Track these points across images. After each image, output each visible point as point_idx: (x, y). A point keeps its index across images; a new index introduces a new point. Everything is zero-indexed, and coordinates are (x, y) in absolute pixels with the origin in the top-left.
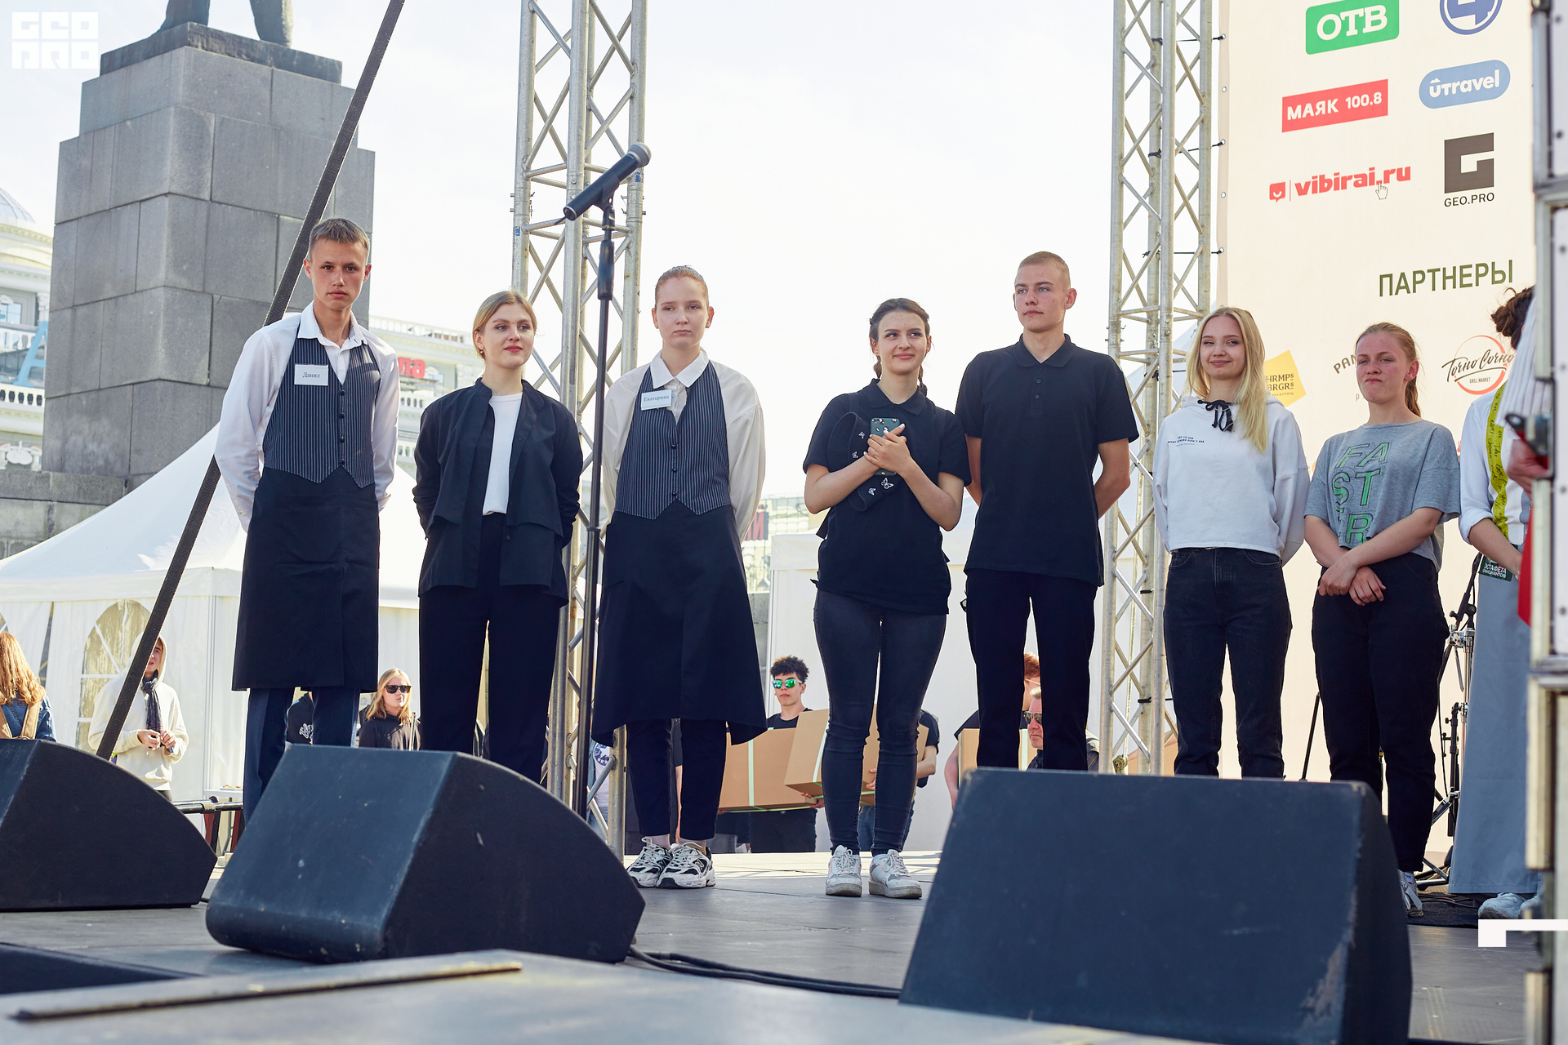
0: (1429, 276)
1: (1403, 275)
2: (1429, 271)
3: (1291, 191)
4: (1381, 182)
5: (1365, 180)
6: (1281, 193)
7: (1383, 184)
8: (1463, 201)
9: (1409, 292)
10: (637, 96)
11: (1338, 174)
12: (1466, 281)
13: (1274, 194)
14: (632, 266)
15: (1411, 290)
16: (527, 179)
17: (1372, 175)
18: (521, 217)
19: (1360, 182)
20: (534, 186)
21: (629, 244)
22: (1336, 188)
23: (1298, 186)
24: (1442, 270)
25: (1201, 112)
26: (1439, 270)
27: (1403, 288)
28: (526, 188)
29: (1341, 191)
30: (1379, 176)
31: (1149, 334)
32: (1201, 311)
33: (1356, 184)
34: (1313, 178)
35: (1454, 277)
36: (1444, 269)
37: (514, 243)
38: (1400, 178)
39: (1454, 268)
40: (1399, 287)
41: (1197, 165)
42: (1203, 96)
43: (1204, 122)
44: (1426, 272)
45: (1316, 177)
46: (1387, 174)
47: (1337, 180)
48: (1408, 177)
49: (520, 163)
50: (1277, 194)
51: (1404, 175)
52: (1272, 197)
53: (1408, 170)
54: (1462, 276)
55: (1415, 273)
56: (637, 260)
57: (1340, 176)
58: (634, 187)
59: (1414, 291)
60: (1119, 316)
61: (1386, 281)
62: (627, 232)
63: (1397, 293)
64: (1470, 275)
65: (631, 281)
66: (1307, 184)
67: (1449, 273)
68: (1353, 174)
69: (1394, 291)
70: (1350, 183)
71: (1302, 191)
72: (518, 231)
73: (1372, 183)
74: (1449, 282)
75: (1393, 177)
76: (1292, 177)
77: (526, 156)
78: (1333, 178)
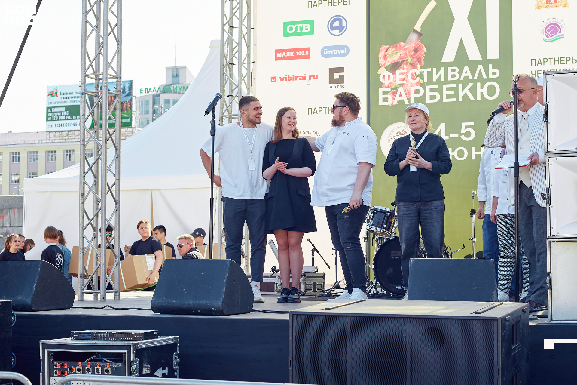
1: (315, 108)
2: (324, 108)
3: (278, 79)
4: (308, 79)
5: (303, 78)
6: (274, 80)
7: (309, 80)
8: (335, 87)
9: (317, 114)
10: (119, 52)
11: (294, 75)
13: (272, 80)
15: (318, 113)
16: (85, 76)
17: (305, 77)
18: (83, 89)
19: (301, 79)
20: (87, 78)
21: (118, 99)
22: (293, 80)
23: (280, 78)
24: (328, 108)
25: (248, 52)
26: (327, 108)
27: (315, 112)
28: (85, 79)
29: (295, 81)
30: (308, 77)
33: (300, 79)
34: (286, 76)
36: (329, 107)
38: (314, 78)
41: (246, 69)
42: (248, 47)
43: (248, 55)
44: (323, 108)
45: (287, 76)
46: (310, 77)
47: (293, 77)
48: (317, 78)
49: (83, 71)
50: (273, 80)
51: (316, 77)
52: (272, 81)
53: (317, 76)
55: (319, 108)
57: (295, 76)
59: (319, 114)
60: (223, 116)
61: (310, 110)
63: (313, 114)
66: (284, 78)
68: (299, 76)
69: (312, 113)
70: (298, 79)
71: (282, 80)
72: (82, 93)
73: (305, 79)
75: (312, 78)
76: (278, 76)
77: (85, 69)
78: (292, 77)
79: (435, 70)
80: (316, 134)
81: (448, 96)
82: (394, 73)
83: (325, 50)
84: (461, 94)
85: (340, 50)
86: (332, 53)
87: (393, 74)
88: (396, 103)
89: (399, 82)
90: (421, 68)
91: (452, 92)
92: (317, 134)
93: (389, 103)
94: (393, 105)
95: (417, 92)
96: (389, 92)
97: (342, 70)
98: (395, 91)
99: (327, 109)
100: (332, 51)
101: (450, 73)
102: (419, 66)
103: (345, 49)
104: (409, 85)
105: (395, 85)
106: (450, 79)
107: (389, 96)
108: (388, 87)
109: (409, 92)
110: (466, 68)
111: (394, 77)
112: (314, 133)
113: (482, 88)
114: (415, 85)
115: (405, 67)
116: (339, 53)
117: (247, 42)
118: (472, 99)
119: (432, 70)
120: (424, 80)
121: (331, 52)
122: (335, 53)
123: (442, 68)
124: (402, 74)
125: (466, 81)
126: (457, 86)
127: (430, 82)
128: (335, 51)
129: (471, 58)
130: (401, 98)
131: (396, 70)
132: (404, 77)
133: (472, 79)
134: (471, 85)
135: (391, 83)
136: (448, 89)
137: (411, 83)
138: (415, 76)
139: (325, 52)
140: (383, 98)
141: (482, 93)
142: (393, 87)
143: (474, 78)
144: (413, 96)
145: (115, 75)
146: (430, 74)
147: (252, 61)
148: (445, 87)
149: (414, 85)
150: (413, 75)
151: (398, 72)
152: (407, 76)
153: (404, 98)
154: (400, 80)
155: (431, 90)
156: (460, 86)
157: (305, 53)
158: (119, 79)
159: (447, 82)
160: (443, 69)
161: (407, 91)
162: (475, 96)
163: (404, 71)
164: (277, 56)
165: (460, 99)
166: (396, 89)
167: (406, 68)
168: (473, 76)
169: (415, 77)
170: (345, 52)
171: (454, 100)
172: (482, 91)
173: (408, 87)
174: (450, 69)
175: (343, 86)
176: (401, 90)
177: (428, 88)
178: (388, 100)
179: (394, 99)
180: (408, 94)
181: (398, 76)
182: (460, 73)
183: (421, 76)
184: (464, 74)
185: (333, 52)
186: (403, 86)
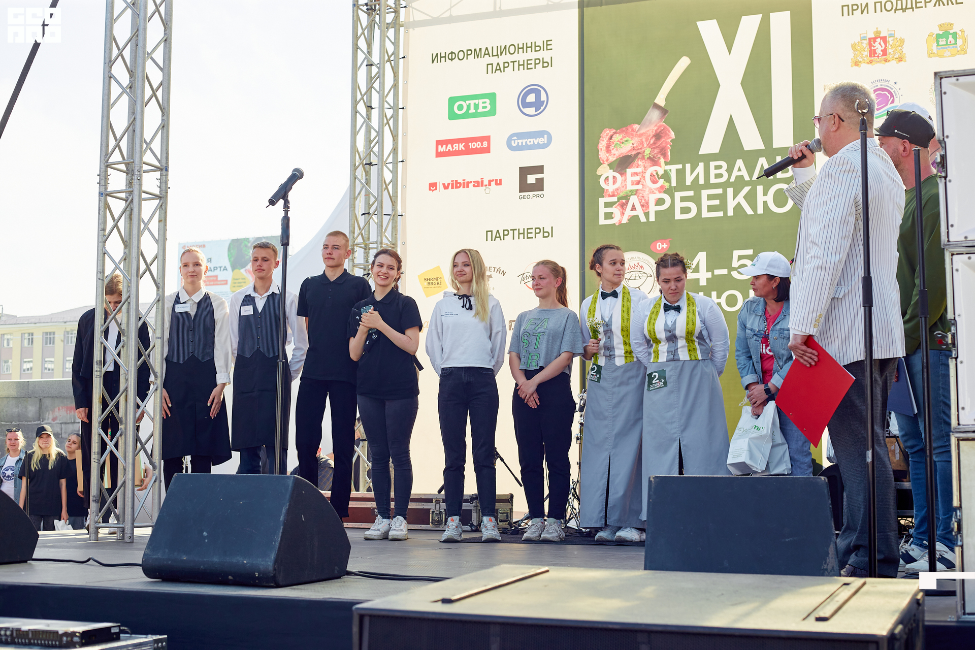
0: (511, 232)
1: (498, 231)
2: (511, 230)
3: (440, 187)
4: (487, 185)
5: (478, 184)
6: (435, 187)
7: (488, 187)
8: (528, 197)
9: (501, 240)
10: (166, 126)
11: (465, 180)
12: (530, 235)
13: (431, 188)
14: (163, 216)
15: (502, 239)
16: (107, 166)
17: (482, 182)
18: (103, 187)
19: (476, 185)
20: (110, 171)
21: (162, 204)
22: (464, 187)
23: (444, 185)
24: (517, 230)
25: (393, 145)
26: (516, 230)
27: (498, 237)
28: (106, 171)
29: (466, 188)
30: (486, 182)
31: (365, 254)
32: (393, 244)
33: (474, 186)
34: (452, 181)
35: (524, 233)
36: (519, 229)
37: (100, 201)
38: (497, 184)
39: (524, 229)
40: (496, 237)
41: (391, 172)
42: (395, 137)
43: (395, 150)
44: (509, 230)
45: (453, 181)
46: (490, 182)
47: (464, 183)
48: (500, 184)
49: (103, 158)
50: (433, 188)
51: (498, 182)
52: (430, 190)
53: (501, 180)
54: (528, 233)
55: (504, 230)
56: (166, 212)
57: (466, 181)
58: (164, 174)
59: (504, 240)
60: (354, 245)
61: (489, 234)
62: (161, 197)
63: (495, 240)
64: (532, 233)
65: (162, 224)
66: (449, 184)
67: (521, 231)
68: (472, 181)
69: (493, 239)
70: (471, 185)
71: (446, 187)
72: (102, 194)
73: (482, 186)
74: (521, 236)
75: (493, 183)
76: (441, 180)
77: (107, 154)
78: (462, 182)
79: (688, 166)
80: (498, 272)
81: (711, 209)
82: (623, 174)
83: (513, 138)
84: (731, 204)
85: (538, 139)
86: (524, 144)
87: (621, 174)
88: (627, 220)
89: (630, 187)
90: (666, 164)
91: (717, 202)
92: (500, 271)
93: (615, 221)
94: (621, 224)
95: (660, 202)
96: (615, 203)
97: (539, 169)
98: (624, 201)
99: (516, 232)
100: (524, 141)
101: (713, 172)
102: (662, 161)
103: (546, 136)
104: (647, 192)
105: (624, 192)
106: (713, 180)
107: (615, 210)
108: (613, 196)
109: (647, 203)
110: (740, 163)
111: (623, 179)
112: (496, 270)
113: (765, 194)
114: (657, 192)
115: (640, 163)
116: (536, 143)
117: (392, 129)
118: (749, 211)
119: (684, 167)
120: (670, 183)
121: (522, 143)
122: (529, 143)
123: (700, 163)
124: (636, 174)
125: (739, 184)
126: (725, 192)
127: (681, 186)
128: (529, 140)
129: (747, 147)
130: (634, 213)
131: (627, 168)
132: (639, 179)
133: (749, 180)
134: (747, 189)
135: (617, 189)
136: (710, 197)
137: (650, 189)
138: (656, 176)
139: (513, 142)
140: (606, 214)
141: (765, 203)
142: (622, 195)
143: (753, 179)
144: (653, 209)
145: (157, 164)
146: (681, 174)
147: (400, 159)
148: (705, 193)
149: (655, 191)
150: (654, 176)
151: (629, 171)
152: (644, 177)
153: (639, 212)
154: (632, 185)
155: (683, 199)
156: (730, 191)
157: (482, 145)
158: (164, 171)
159: (708, 185)
160: (701, 165)
161: (643, 201)
162: (754, 207)
163: (639, 170)
164: (439, 151)
165: (730, 213)
166: (627, 198)
167: (642, 164)
168: (751, 175)
169: (656, 179)
170: (546, 142)
171: (720, 214)
172: (765, 198)
173: (645, 194)
174: (713, 164)
175: (542, 196)
176: (634, 200)
177: (678, 195)
178: (613, 216)
179: (623, 214)
180: (645, 205)
181: (629, 178)
182: (730, 171)
183: (666, 176)
184: (735, 173)
185: (526, 142)
186: (638, 194)
